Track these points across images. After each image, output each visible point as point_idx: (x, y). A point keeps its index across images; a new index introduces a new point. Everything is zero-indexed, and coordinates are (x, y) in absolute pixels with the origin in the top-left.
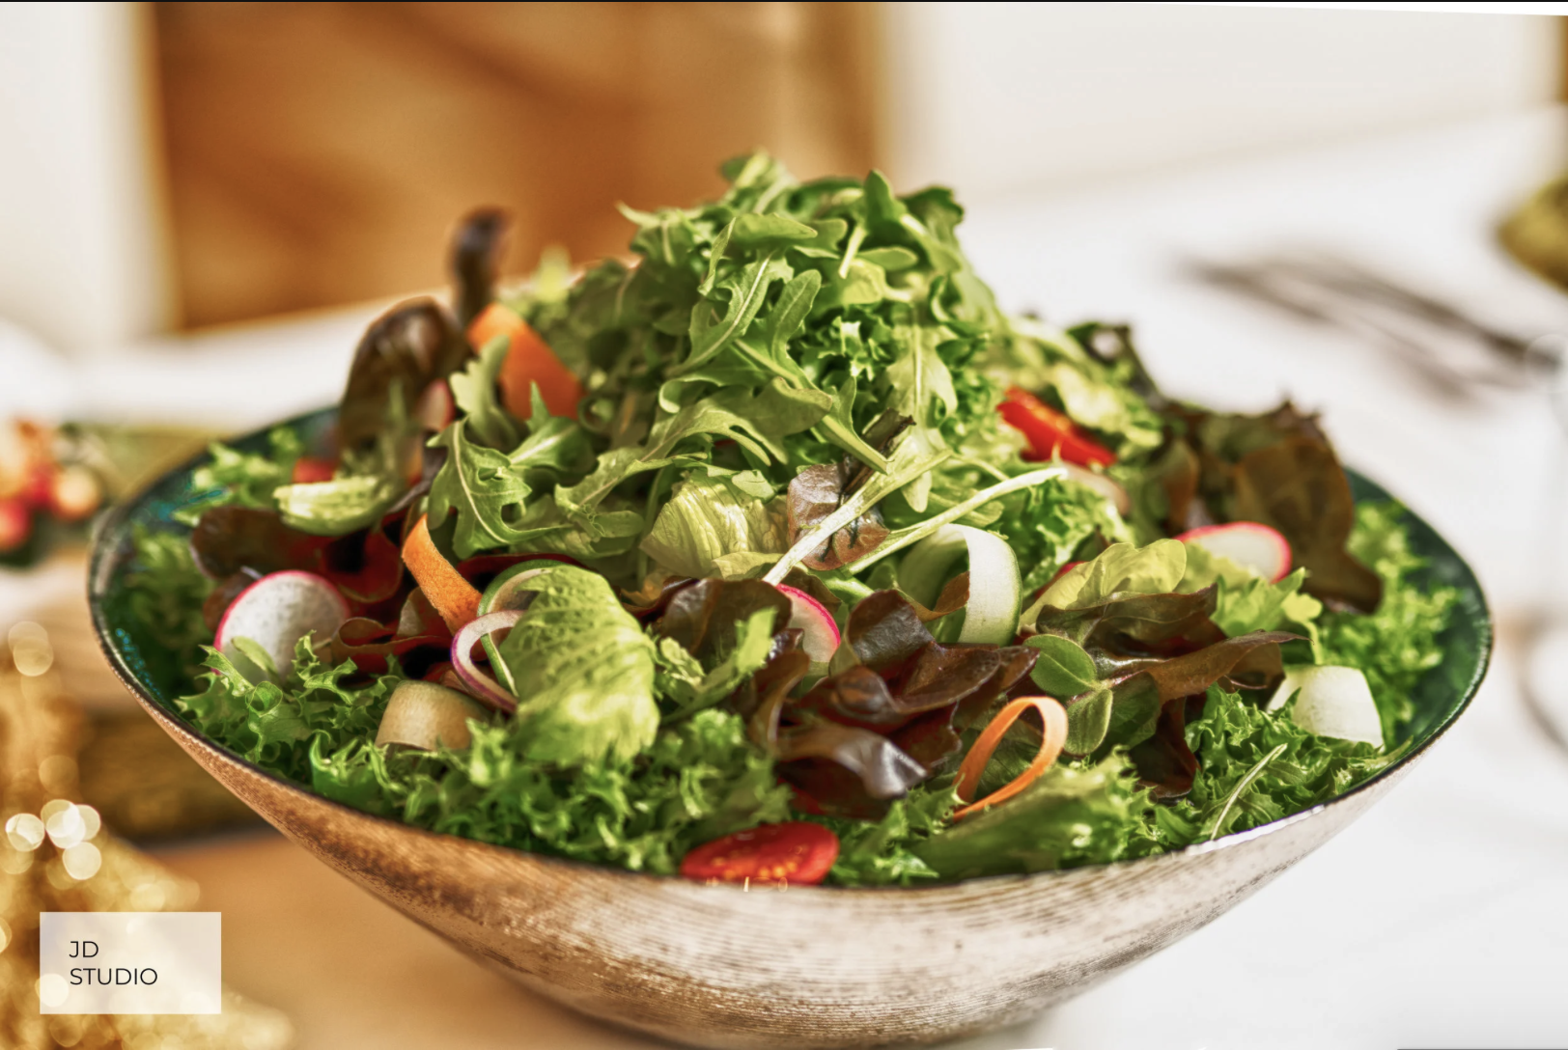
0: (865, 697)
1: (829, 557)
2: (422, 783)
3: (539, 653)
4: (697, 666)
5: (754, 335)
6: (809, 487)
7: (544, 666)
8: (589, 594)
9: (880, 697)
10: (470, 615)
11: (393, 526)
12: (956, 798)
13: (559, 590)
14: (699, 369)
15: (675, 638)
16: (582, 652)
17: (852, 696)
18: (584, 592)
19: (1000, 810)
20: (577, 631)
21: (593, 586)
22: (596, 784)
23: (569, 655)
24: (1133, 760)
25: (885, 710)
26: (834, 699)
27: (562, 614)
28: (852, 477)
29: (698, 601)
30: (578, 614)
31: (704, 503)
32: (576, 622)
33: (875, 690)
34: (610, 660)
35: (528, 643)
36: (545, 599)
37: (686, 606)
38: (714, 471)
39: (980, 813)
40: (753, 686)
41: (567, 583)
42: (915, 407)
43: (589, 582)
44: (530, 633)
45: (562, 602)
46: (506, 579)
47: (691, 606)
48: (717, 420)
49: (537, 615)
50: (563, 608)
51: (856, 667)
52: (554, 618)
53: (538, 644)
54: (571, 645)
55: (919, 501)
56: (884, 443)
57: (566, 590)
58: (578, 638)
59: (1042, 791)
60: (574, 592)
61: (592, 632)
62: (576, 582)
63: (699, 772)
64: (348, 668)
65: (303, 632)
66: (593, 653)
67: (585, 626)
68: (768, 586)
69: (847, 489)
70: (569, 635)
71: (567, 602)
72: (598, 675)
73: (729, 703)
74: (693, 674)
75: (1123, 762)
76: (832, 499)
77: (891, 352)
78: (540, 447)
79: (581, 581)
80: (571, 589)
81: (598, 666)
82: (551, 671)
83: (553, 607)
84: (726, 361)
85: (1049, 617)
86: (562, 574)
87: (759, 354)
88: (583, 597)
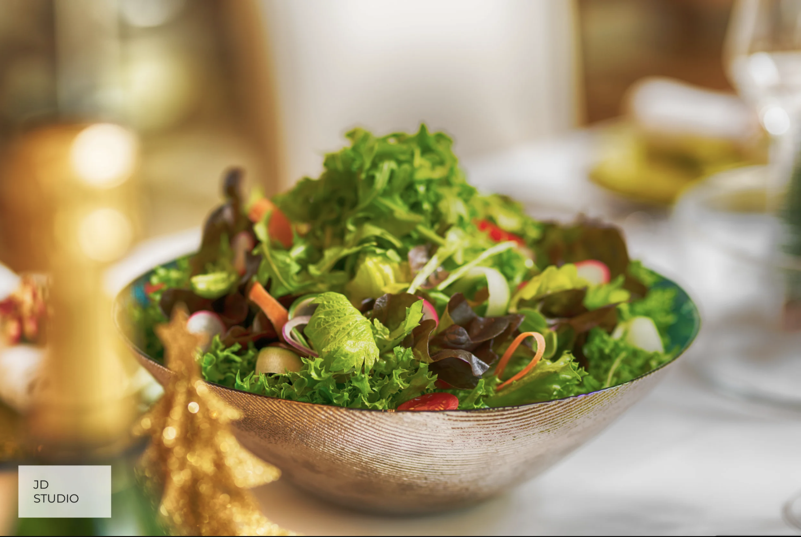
0: (459, 337)
1: (429, 284)
2: (284, 386)
3: (325, 328)
4: (387, 331)
5: (387, 193)
6: (416, 255)
7: (329, 333)
8: (341, 302)
9: (464, 337)
10: (286, 320)
11: (242, 289)
12: (498, 380)
13: (329, 302)
14: (363, 210)
15: (378, 319)
16: (344, 325)
17: (453, 337)
18: (339, 302)
19: (521, 381)
20: (339, 317)
21: (342, 299)
22: (357, 380)
23: (338, 327)
24: (574, 355)
25: (467, 342)
26: (445, 339)
27: (331, 311)
28: (431, 249)
29: (384, 302)
30: (338, 311)
31: (376, 264)
32: (338, 314)
33: (463, 334)
34: (356, 328)
35: (319, 325)
36: (323, 306)
37: (381, 304)
38: (379, 251)
39: (511, 384)
40: (412, 336)
41: (331, 299)
42: (452, 219)
43: (340, 297)
44: (319, 321)
45: (330, 306)
46: (297, 304)
47: (383, 305)
48: (372, 230)
49: (321, 313)
50: (332, 309)
51: (452, 326)
52: (328, 314)
53: (324, 325)
54: (338, 323)
55: (459, 259)
56: (442, 233)
57: (331, 302)
58: (341, 320)
59: (538, 371)
60: (335, 302)
61: (346, 317)
62: (335, 298)
63: (399, 372)
64: (237, 347)
65: (214, 334)
66: (349, 325)
67: (343, 315)
68: (410, 295)
69: (430, 254)
70: (336, 320)
71: (333, 306)
72: (353, 334)
73: (405, 343)
74: (386, 334)
75: (570, 357)
76: (424, 260)
77: (439, 198)
78: (299, 250)
79: (337, 298)
80: (333, 301)
81: (351, 330)
82: (332, 334)
83: (327, 309)
84: (372, 207)
85: (522, 303)
86: (328, 295)
87: (387, 202)
88: (339, 304)
